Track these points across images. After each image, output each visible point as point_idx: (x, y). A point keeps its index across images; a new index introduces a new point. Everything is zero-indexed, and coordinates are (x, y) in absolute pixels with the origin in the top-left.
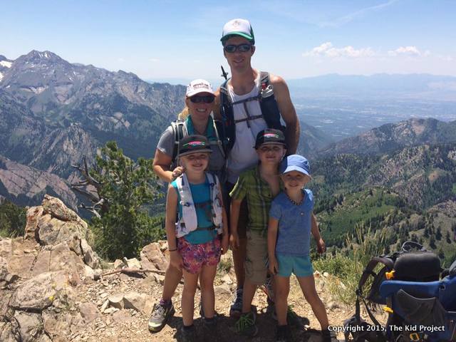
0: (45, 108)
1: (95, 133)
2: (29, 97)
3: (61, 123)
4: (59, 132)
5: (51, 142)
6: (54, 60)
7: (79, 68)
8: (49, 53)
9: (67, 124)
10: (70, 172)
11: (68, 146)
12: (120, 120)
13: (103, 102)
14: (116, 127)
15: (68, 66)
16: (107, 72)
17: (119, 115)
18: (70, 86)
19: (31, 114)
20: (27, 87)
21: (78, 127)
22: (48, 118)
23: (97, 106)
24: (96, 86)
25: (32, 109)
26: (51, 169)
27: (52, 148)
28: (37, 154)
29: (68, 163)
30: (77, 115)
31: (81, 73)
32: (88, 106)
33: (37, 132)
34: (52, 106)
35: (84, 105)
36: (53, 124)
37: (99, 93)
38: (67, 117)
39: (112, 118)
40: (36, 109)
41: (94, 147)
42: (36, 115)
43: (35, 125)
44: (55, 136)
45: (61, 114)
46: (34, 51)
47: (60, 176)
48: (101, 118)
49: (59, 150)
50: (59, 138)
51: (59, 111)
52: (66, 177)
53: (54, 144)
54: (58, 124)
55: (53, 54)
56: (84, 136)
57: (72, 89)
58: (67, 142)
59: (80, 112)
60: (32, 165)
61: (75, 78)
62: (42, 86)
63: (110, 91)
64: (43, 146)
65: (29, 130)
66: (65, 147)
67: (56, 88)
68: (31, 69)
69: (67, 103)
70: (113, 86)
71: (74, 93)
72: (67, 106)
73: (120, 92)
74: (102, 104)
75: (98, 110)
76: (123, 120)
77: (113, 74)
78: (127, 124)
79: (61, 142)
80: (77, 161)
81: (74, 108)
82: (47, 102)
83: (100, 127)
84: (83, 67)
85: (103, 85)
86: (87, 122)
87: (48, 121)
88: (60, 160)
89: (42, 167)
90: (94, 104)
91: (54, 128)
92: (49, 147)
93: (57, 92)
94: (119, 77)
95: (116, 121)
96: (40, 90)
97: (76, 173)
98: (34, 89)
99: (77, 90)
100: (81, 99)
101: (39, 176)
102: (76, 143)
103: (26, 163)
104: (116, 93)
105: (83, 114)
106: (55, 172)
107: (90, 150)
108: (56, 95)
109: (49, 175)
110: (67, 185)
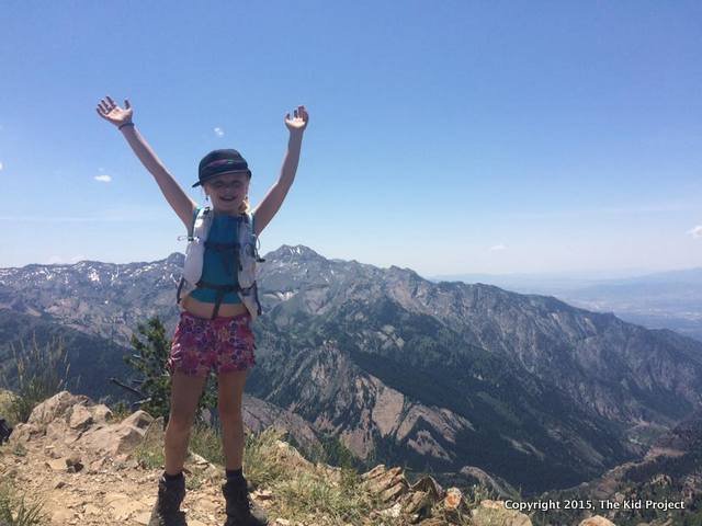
0: (292, 319)
1: (355, 355)
2: (273, 306)
3: (311, 341)
4: (308, 353)
5: (297, 367)
6: (308, 256)
7: (339, 265)
8: (302, 248)
9: (319, 342)
10: (318, 411)
11: (318, 374)
12: (389, 336)
13: (368, 311)
14: (385, 346)
15: (326, 264)
16: (375, 269)
17: (389, 329)
18: (326, 290)
19: (274, 329)
20: (272, 293)
21: (333, 346)
22: (296, 334)
23: (360, 316)
24: (359, 288)
25: (276, 322)
26: (293, 406)
27: (297, 375)
28: (278, 383)
29: (317, 398)
30: (332, 329)
31: (341, 272)
32: (348, 317)
33: (280, 352)
34: (301, 317)
35: (342, 315)
36: (300, 342)
37: (363, 298)
38: (319, 332)
39: (379, 333)
40: (281, 321)
41: (352, 375)
42: (280, 330)
43: (278, 344)
44: (301, 359)
45: (312, 328)
46: (284, 246)
47: (304, 418)
48: (365, 333)
49: (305, 379)
50: (307, 361)
51: (309, 324)
52: (312, 419)
53: (300, 370)
54: (307, 343)
55: (308, 249)
56: (340, 360)
57: (328, 294)
58: (316, 367)
59: (336, 325)
60: (270, 400)
61: (333, 278)
62: (291, 290)
63: (378, 296)
64: (287, 371)
65: (271, 350)
66: (314, 375)
67: (308, 293)
68: (279, 269)
69: (321, 312)
70: (382, 289)
71: (329, 299)
72: (319, 316)
73: (392, 295)
74: (366, 313)
75: (360, 322)
76: (394, 337)
77: (382, 271)
78: (400, 342)
79: (310, 367)
80: (328, 395)
81: (328, 320)
82: (295, 312)
83: (361, 346)
84: (344, 263)
85: (368, 287)
86: (345, 339)
87: (294, 337)
88: (307, 394)
89: (283, 403)
90: (356, 312)
91: (302, 347)
92: (293, 374)
93: (309, 298)
94: (391, 276)
95: (384, 337)
96: (289, 295)
97: (326, 414)
98: (281, 295)
99: (334, 294)
100: (339, 307)
101: (278, 416)
102: (328, 370)
103: (263, 397)
104: (386, 297)
105: (340, 327)
106: (298, 411)
107: (346, 380)
108: (308, 302)
109: (289, 413)
110: (314, 431)
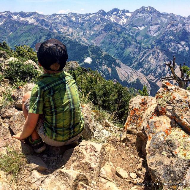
0: (143, 38)
1: (167, 53)
2: (136, 32)
3: (150, 46)
4: (148, 51)
5: (143, 56)
6: (153, 11)
7: (165, 15)
8: (150, 7)
9: (153, 47)
10: (150, 73)
11: (151, 59)
12: (183, 46)
13: (175, 35)
14: (180, 50)
15: (159, 14)
16: (181, 17)
17: (183, 43)
18: (158, 26)
19: (136, 41)
20: (136, 26)
21: (158, 49)
22: (144, 43)
23: (171, 37)
24: (173, 25)
25: (137, 38)
26: (140, 70)
27: (143, 59)
28: (135, 61)
29: (150, 68)
30: (159, 42)
31: (165, 18)
32: (166, 37)
33: (137, 50)
34: (147, 36)
35: (164, 36)
36: (145, 46)
37: (174, 30)
38: (153, 43)
39: (179, 44)
40: (139, 38)
41: (165, 61)
42: (138, 41)
43: (136, 47)
44: (145, 53)
45: (150, 41)
46: (143, 7)
47: (144, 74)
48: (172, 44)
49: (146, 61)
50: (147, 54)
51: (150, 40)
52: (147, 75)
53: (144, 57)
54: (148, 47)
55: (153, 8)
56: (161, 54)
57: (159, 28)
58: (151, 57)
59: (161, 40)
60: (132, 67)
61: (162, 21)
62: (144, 26)
63: (181, 29)
64: (139, 57)
65: (134, 49)
66: (149, 59)
67: (150, 27)
68: (140, 17)
69: (155, 35)
70: (183, 26)
71: (159, 30)
72: (154, 37)
73: (187, 29)
74: (174, 36)
75: (171, 40)
76: (185, 46)
77: (184, 18)
78: (187, 49)
79: (148, 56)
80: (154, 67)
81: (158, 38)
82: (144, 35)
83: (170, 50)
84: (168, 14)
85: (177, 25)
86: (164, 46)
87: (143, 44)
88: (146, 66)
89: (137, 69)
90: (169, 36)
91: (146, 49)
92: (141, 58)
93: (151, 29)
94: (188, 20)
95: (180, 46)
96: (143, 28)
97: (152, 74)
98: (139, 28)
99: (161, 28)
100: (163, 33)
101: (134, 73)
102: (155, 58)
103: (129, 66)
104: (184, 29)
105: (162, 41)
106: (142, 72)
107: (162, 62)
108: (150, 31)
109: (139, 73)
110: (147, 80)
